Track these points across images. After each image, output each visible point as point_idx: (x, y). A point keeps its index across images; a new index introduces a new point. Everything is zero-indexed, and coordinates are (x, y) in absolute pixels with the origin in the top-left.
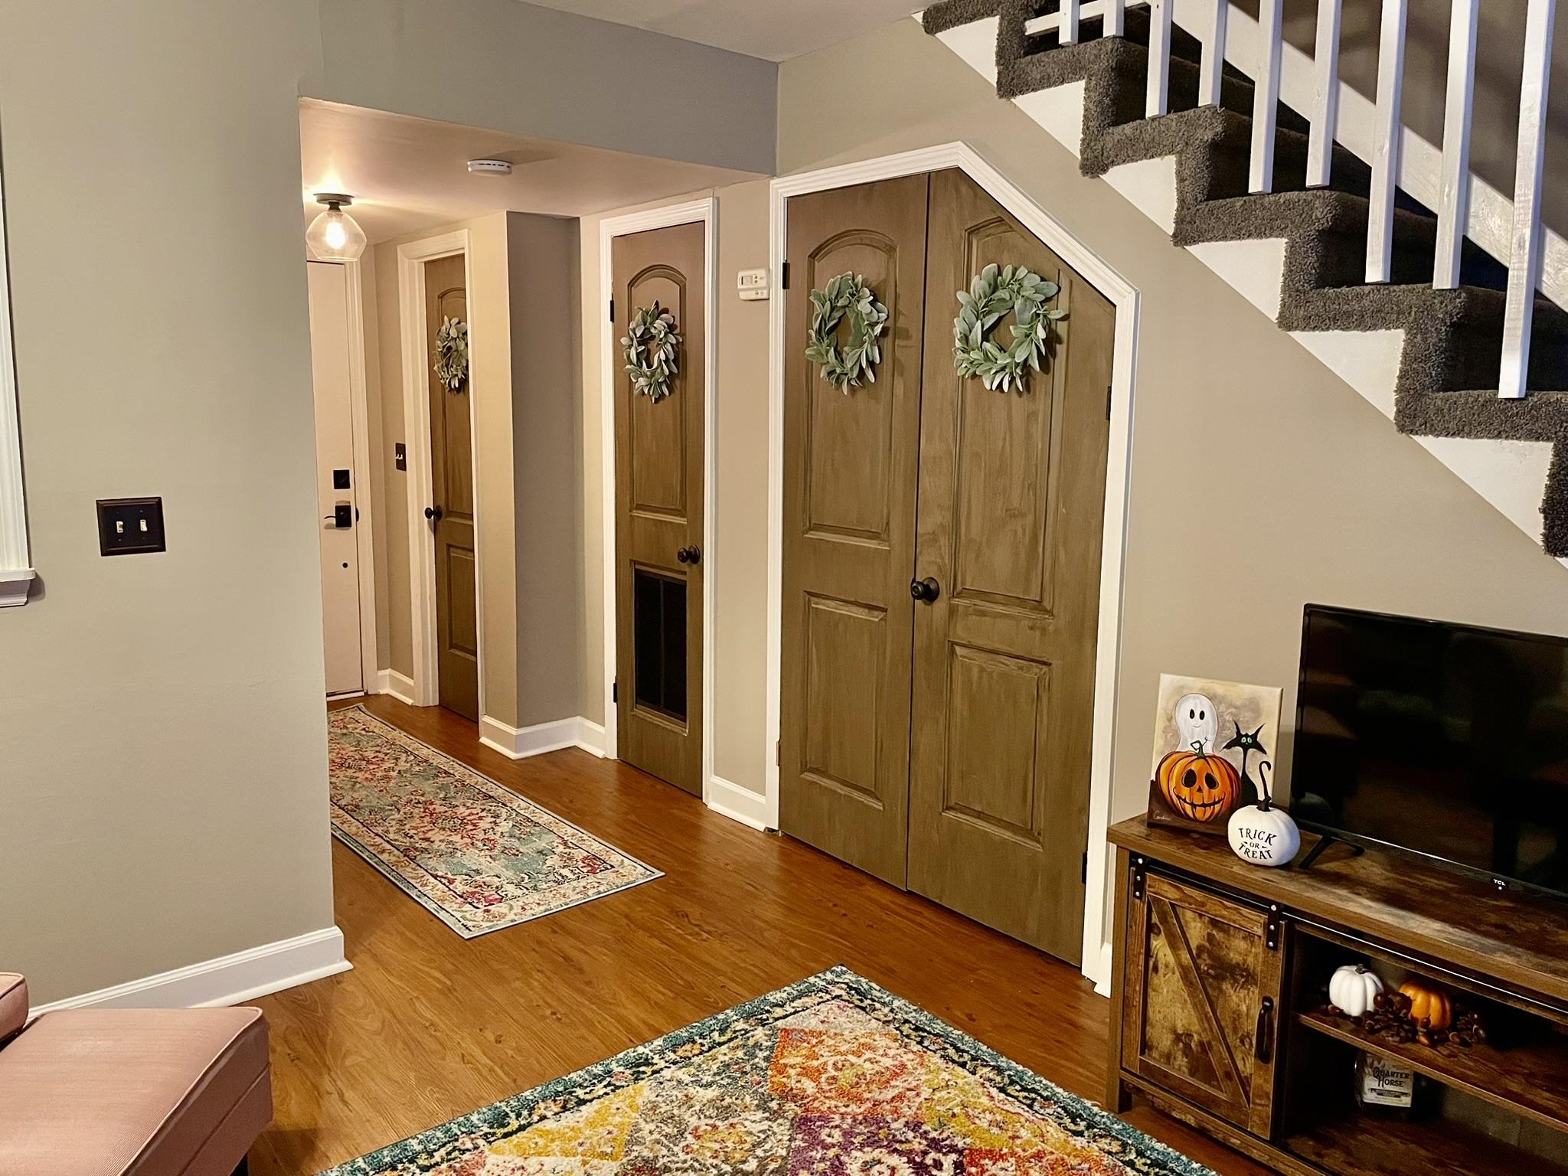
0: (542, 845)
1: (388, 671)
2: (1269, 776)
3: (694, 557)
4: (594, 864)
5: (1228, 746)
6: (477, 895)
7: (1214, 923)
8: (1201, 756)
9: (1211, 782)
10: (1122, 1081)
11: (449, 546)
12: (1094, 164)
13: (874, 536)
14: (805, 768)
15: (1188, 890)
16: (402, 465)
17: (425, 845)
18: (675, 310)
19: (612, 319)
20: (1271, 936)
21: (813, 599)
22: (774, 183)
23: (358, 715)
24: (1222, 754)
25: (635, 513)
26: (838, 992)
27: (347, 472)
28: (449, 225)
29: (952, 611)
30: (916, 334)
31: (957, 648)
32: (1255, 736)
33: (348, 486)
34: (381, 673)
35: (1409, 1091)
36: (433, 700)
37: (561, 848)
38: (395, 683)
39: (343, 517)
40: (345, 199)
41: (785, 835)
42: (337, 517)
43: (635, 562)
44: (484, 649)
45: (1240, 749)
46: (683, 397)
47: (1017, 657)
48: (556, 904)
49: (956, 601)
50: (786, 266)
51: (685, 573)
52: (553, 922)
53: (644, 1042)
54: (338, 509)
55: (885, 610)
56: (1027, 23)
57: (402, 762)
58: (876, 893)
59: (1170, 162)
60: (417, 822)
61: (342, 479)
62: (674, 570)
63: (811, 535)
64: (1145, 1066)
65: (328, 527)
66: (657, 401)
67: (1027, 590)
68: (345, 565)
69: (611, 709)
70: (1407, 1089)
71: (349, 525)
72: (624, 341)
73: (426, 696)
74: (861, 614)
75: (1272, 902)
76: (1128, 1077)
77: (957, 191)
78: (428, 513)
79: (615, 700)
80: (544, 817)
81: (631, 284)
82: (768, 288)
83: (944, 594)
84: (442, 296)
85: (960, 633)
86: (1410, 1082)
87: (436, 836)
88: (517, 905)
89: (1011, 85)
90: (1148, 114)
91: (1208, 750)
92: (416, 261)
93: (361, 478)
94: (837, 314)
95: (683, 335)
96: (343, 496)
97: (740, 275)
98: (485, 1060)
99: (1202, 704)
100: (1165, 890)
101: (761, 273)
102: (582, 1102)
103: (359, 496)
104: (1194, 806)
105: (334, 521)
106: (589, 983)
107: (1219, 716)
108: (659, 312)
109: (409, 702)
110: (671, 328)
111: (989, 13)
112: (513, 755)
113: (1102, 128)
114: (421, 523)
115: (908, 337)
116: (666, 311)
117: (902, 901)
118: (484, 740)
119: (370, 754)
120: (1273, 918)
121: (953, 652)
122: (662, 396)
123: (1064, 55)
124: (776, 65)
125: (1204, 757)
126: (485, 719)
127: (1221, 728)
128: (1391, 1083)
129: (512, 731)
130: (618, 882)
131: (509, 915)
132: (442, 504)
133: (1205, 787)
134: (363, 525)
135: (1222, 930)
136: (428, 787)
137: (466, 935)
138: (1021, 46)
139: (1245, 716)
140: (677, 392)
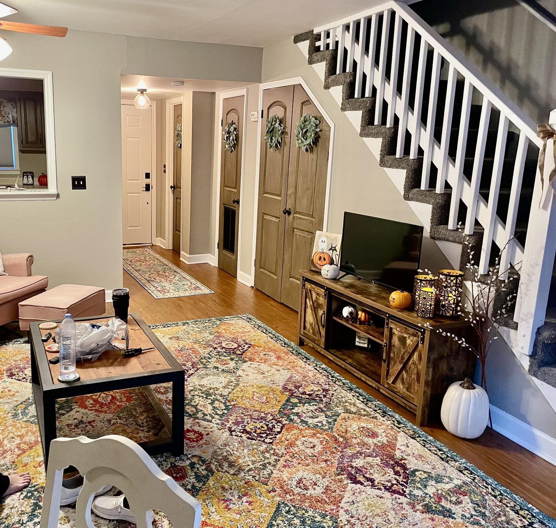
0: (184, 283)
1: (159, 238)
2: (337, 257)
3: (238, 202)
4: (197, 288)
5: (329, 250)
6: (163, 291)
7: (317, 294)
8: (323, 253)
9: (324, 259)
10: (300, 338)
11: (177, 198)
12: (327, 87)
13: (278, 196)
14: (261, 267)
15: (312, 285)
16: (165, 171)
17: (154, 280)
18: (237, 124)
19: (222, 126)
20: (325, 295)
21: (265, 215)
22: (261, 85)
23: (148, 250)
24: (328, 252)
25: (225, 188)
26: (244, 318)
27: (149, 173)
28: (179, 95)
29: (294, 217)
30: (289, 133)
31: (295, 230)
32: (335, 247)
33: (149, 178)
34: (157, 238)
35: (367, 343)
36: (171, 247)
37: (190, 284)
38: (161, 242)
39: (148, 188)
40: (145, 90)
41: (256, 288)
42: (146, 188)
43: (225, 204)
44: (182, 231)
45: (331, 251)
46: (237, 151)
47: (307, 232)
48: (182, 295)
49: (295, 215)
50: (262, 111)
51: (235, 207)
52: (180, 298)
53: (189, 320)
54: (146, 185)
55: (279, 218)
56: (316, 43)
57: (155, 262)
58: (273, 303)
59: (341, 87)
60: (154, 275)
61: (148, 176)
62: (232, 206)
63: (265, 195)
64: (304, 333)
65: (143, 191)
66: (231, 152)
67: (310, 212)
68: (148, 203)
69: (217, 250)
70: (366, 342)
71: (149, 190)
72: (224, 133)
73: (168, 247)
74: (274, 219)
75: (325, 286)
76: (301, 336)
77: (300, 90)
78: (171, 187)
79: (218, 248)
80: (188, 277)
81: (227, 114)
82: (258, 117)
83: (292, 213)
84: (178, 117)
85: (295, 225)
86: (367, 340)
87: (157, 278)
88: (172, 294)
89: (311, 62)
90: (337, 73)
91: (324, 251)
92: (171, 105)
93: (153, 176)
94: (272, 127)
95: (238, 131)
96: (148, 181)
97: (251, 113)
98: (150, 318)
99: (324, 239)
100: (308, 285)
101: (256, 113)
102: (168, 327)
103: (152, 181)
104: (320, 265)
105: (145, 189)
106: (182, 310)
107: (328, 242)
108: (233, 123)
109: (164, 248)
110: (235, 129)
111: (307, 39)
112: (187, 263)
113: (329, 76)
114: (169, 190)
115: (288, 135)
116: (234, 124)
117: (279, 305)
118: (181, 259)
119: (148, 259)
120: (326, 290)
121: (294, 231)
122: (232, 150)
123: (321, 54)
124: (263, 48)
125: (324, 253)
126: (182, 252)
127: (328, 245)
128: (362, 340)
129: (188, 256)
130: (201, 292)
131: (168, 295)
132: (175, 184)
133: (323, 261)
134: (153, 190)
135: (319, 296)
136: (160, 268)
137: (156, 298)
138: (314, 50)
139: (334, 242)
140: (236, 149)
